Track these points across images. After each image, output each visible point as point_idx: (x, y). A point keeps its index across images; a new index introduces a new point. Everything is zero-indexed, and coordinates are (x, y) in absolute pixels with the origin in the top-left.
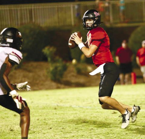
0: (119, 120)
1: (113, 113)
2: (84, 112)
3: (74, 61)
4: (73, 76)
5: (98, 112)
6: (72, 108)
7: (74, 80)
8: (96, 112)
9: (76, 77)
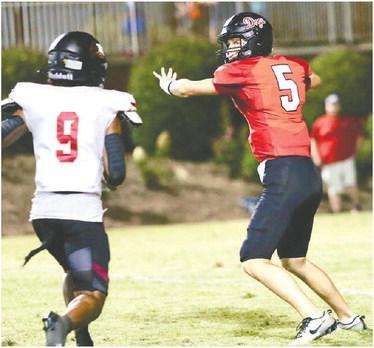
0: (261, 317)
1: (245, 297)
2: (165, 294)
3: (138, 153)
4: (136, 193)
5: (203, 293)
6: (133, 283)
7: (136, 205)
8: (199, 295)
9: (143, 196)
